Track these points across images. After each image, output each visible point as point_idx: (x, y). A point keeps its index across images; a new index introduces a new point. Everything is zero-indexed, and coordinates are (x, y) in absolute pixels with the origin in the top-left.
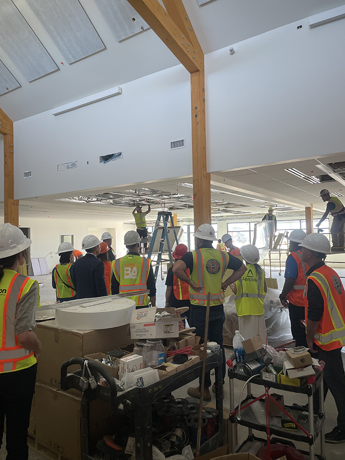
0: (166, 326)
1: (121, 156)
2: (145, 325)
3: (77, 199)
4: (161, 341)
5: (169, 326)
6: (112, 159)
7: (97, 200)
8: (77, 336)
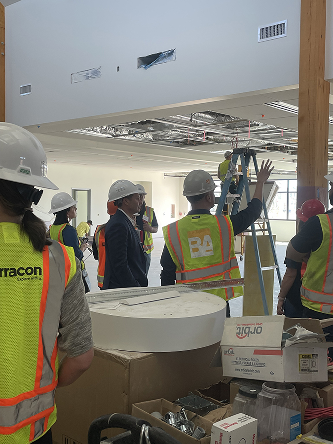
0: (304, 357)
1: (173, 57)
2: (257, 352)
3: (98, 130)
4: (294, 389)
5: (309, 357)
6: (158, 61)
7: (129, 134)
8: (117, 362)
